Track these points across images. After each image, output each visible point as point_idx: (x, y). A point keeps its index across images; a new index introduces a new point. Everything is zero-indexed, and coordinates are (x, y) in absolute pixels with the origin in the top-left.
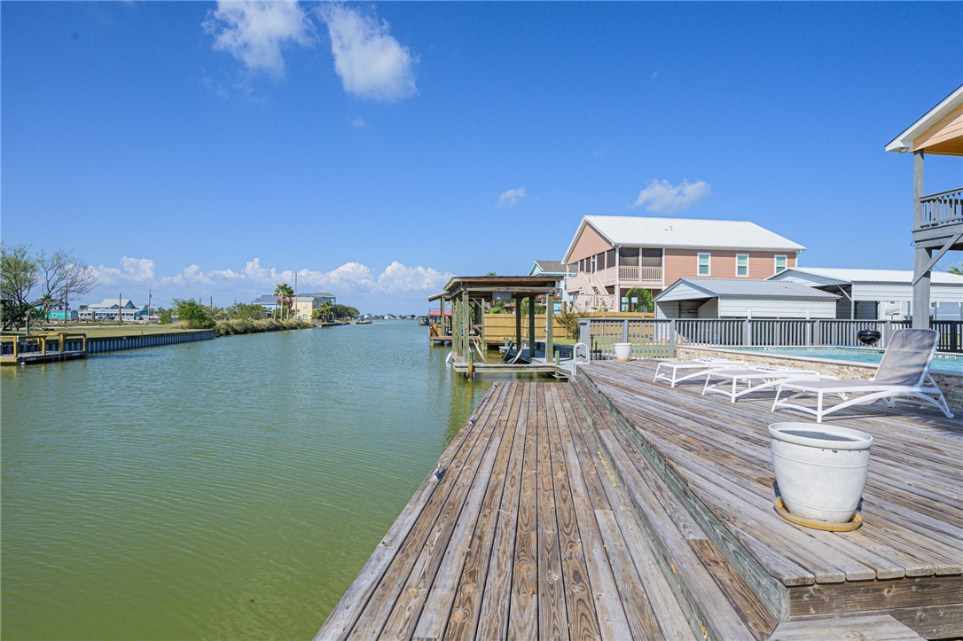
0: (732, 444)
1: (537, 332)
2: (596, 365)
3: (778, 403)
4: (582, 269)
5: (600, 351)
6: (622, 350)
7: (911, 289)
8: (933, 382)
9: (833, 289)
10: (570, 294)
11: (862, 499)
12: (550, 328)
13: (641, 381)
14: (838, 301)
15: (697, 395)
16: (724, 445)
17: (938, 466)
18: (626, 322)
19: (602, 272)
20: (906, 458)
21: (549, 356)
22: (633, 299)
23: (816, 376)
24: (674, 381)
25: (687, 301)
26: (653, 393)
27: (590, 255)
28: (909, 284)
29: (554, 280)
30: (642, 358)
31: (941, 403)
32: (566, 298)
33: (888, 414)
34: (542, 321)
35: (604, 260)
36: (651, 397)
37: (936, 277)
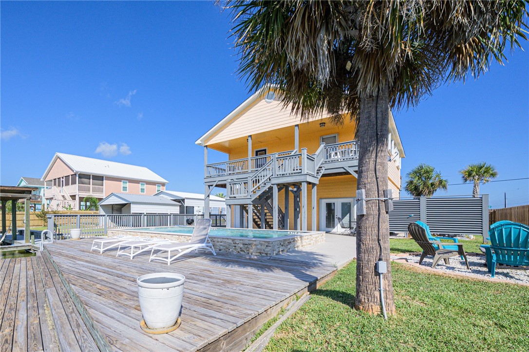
0: (126, 286)
1: (18, 223)
2: (57, 243)
3: (152, 257)
4: (55, 184)
5: (62, 234)
6: (75, 233)
7: (203, 202)
8: (210, 241)
9: (178, 201)
10: (47, 199)
11: (182, 307)
12: (28, 220)
13: (84, 251)
14: (180, 206)
15: (114, 256)
16: (121, 287)
17: (211, 280)
18: (79, 216)
19: (68, 187)
20: (201, 278)
21: (27, 239)
22: (87, 203)
23: (169, 242)
24: (102, 250)
25: (116, 205)
26: (88, 259)
27: (61, 176)
28: (203, 200)
29: (31, 190)
30: (89, 237)
31: (212, 250)
32: (45, 202)
33: (195, 257)
34: (21, 216)
35: (69, 180)
36: (87, 261)
37: (211, 197)
